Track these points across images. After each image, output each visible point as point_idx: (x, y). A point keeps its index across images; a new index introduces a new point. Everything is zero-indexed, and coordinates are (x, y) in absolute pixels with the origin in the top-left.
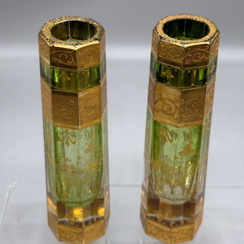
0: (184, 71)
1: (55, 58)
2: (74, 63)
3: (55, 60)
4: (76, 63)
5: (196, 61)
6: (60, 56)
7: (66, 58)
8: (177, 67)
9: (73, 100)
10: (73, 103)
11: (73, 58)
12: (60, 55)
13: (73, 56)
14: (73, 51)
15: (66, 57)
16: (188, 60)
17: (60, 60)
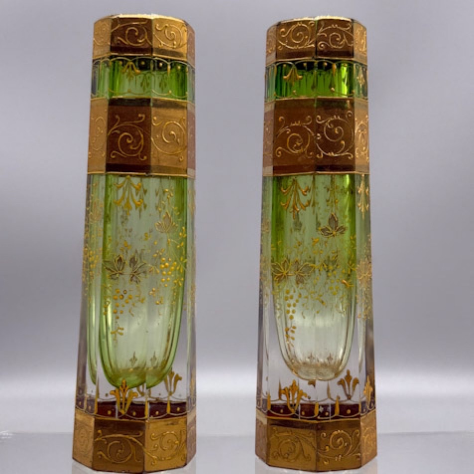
0: (318, 61)
1: (119, 38)
2: (149, 41)
3: (119, 40)
4: (151, 41)
5: (335, 47)
6: (127, 32)
7: (137, 34)
8: (306, 58)
9: (143, 113)
10: (142, 117)
11: (146, 33)
12: (126, 30)
13: (146, 28)
14: (147, 21)
15: (135, 31)
16: (321, 42)
17: (126, 40)
